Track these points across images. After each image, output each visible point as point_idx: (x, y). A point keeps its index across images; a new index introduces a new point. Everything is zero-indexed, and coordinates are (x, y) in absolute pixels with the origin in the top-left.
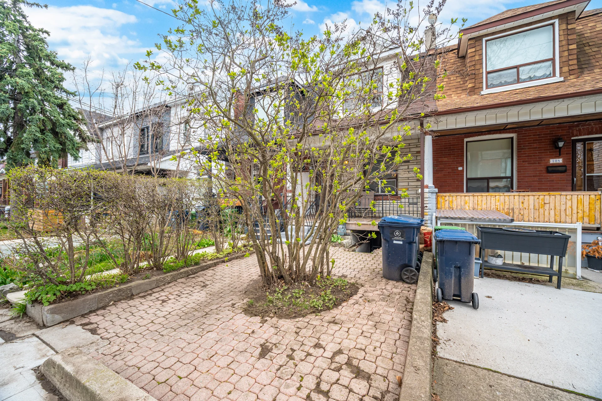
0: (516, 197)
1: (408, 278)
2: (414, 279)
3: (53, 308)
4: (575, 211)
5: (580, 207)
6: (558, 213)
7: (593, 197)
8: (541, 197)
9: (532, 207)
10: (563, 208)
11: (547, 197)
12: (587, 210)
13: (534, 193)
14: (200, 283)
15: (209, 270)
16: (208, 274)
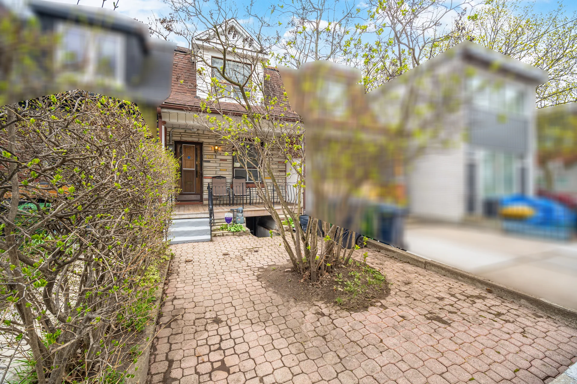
14: (200, 320)
15: (169, 301)
16: (186, 306)
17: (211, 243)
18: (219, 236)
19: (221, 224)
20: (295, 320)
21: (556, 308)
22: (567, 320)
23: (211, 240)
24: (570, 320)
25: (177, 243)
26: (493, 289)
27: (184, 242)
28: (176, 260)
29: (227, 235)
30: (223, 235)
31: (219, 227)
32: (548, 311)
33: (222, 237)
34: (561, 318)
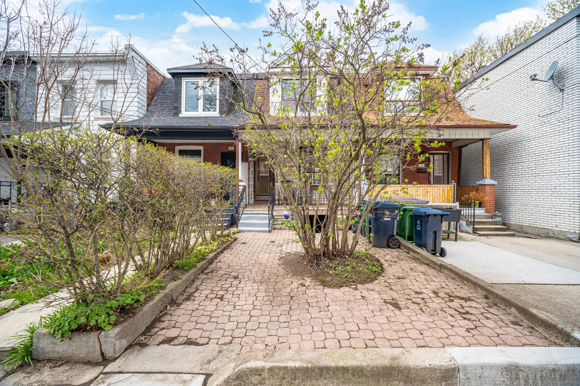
0: (414, 188)
1: (392, 245)
2: (397, 245)
3: (119, 333)
4: (441, 197)
5: (444, 195)
6: (434, 198)
7: (449, 188)
8: (426, 188)
9: (421, 194)
10: (436, 195)
11: (429, 188)
12: (446, 196)
13: (423, 185)
14: (226, 275)
15: (215, 262)
16: (223, 266)
17: (268, 234)
18: (278, 229)
19: (282, 220)
20: (282, 285)
21: (540, 319)
22: (548, 333)
23: (270, 232)
24: (551, 333)
25: (245, 231)
26: (489, 295)
27: (250, 231)
28: (237, 242)
29: (284, 229)
30: (281, 229)
31: (280, 222)
32: (533, 322)
33: (280, 230)
34: (543, 330)
